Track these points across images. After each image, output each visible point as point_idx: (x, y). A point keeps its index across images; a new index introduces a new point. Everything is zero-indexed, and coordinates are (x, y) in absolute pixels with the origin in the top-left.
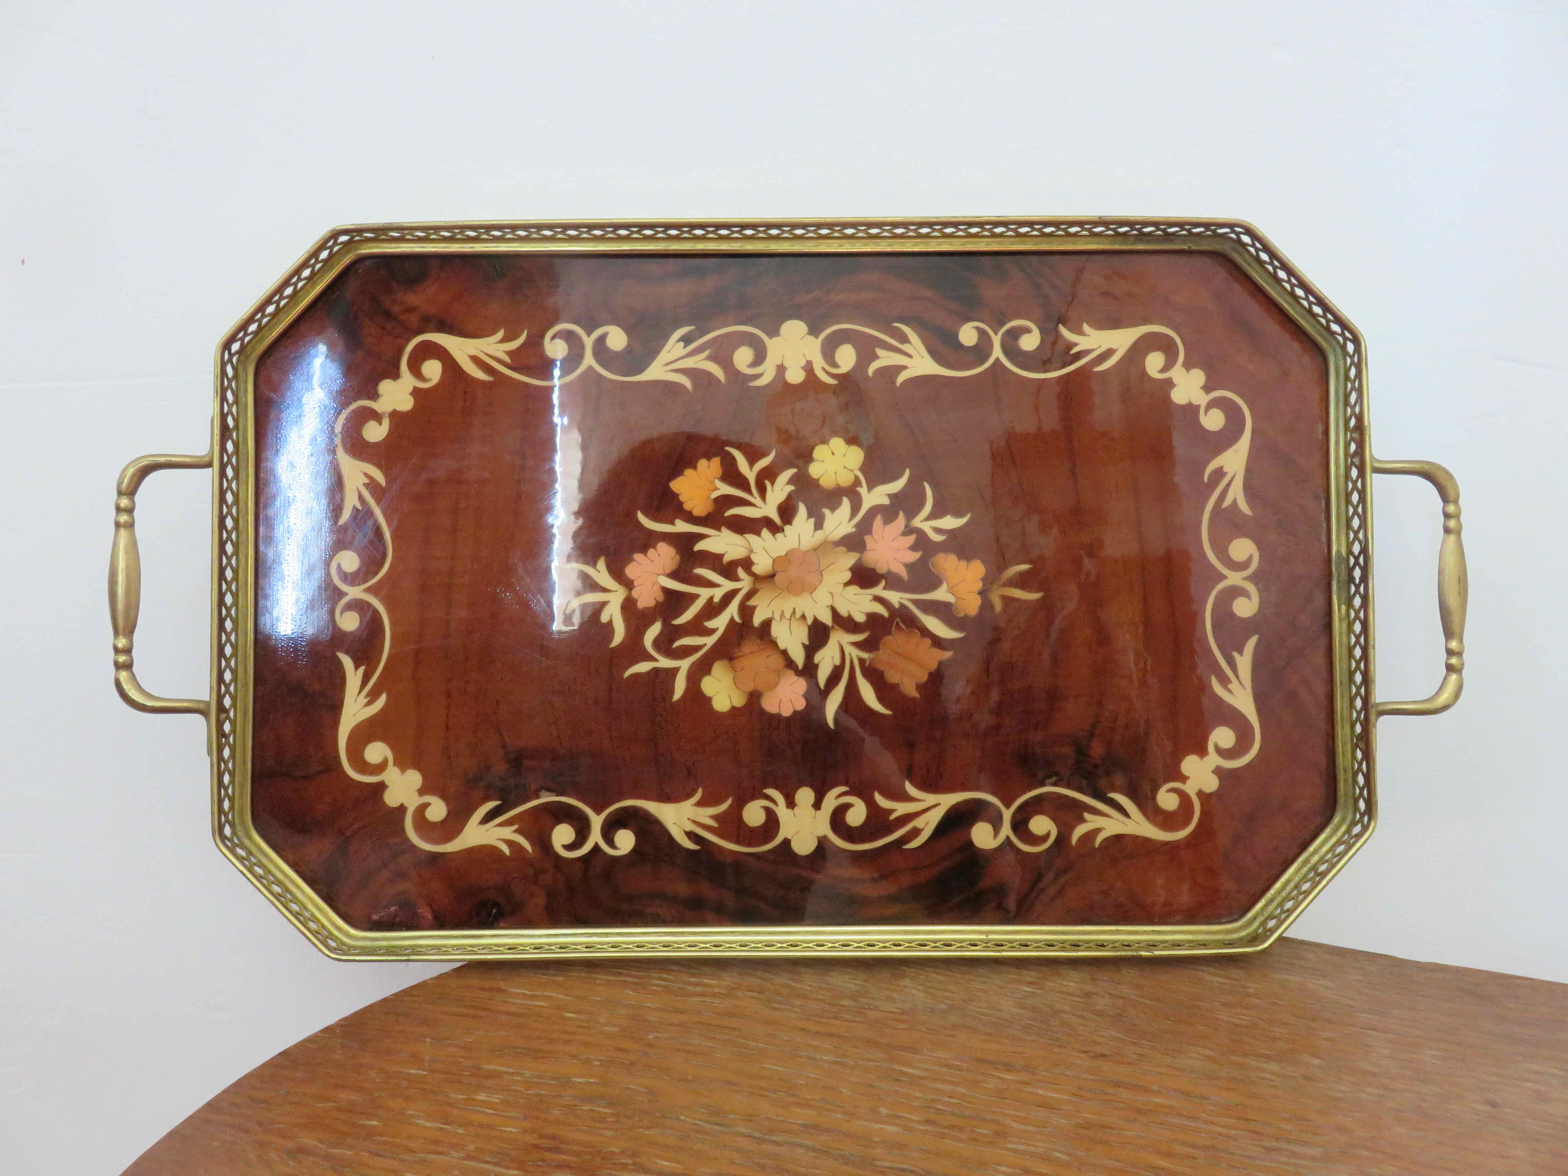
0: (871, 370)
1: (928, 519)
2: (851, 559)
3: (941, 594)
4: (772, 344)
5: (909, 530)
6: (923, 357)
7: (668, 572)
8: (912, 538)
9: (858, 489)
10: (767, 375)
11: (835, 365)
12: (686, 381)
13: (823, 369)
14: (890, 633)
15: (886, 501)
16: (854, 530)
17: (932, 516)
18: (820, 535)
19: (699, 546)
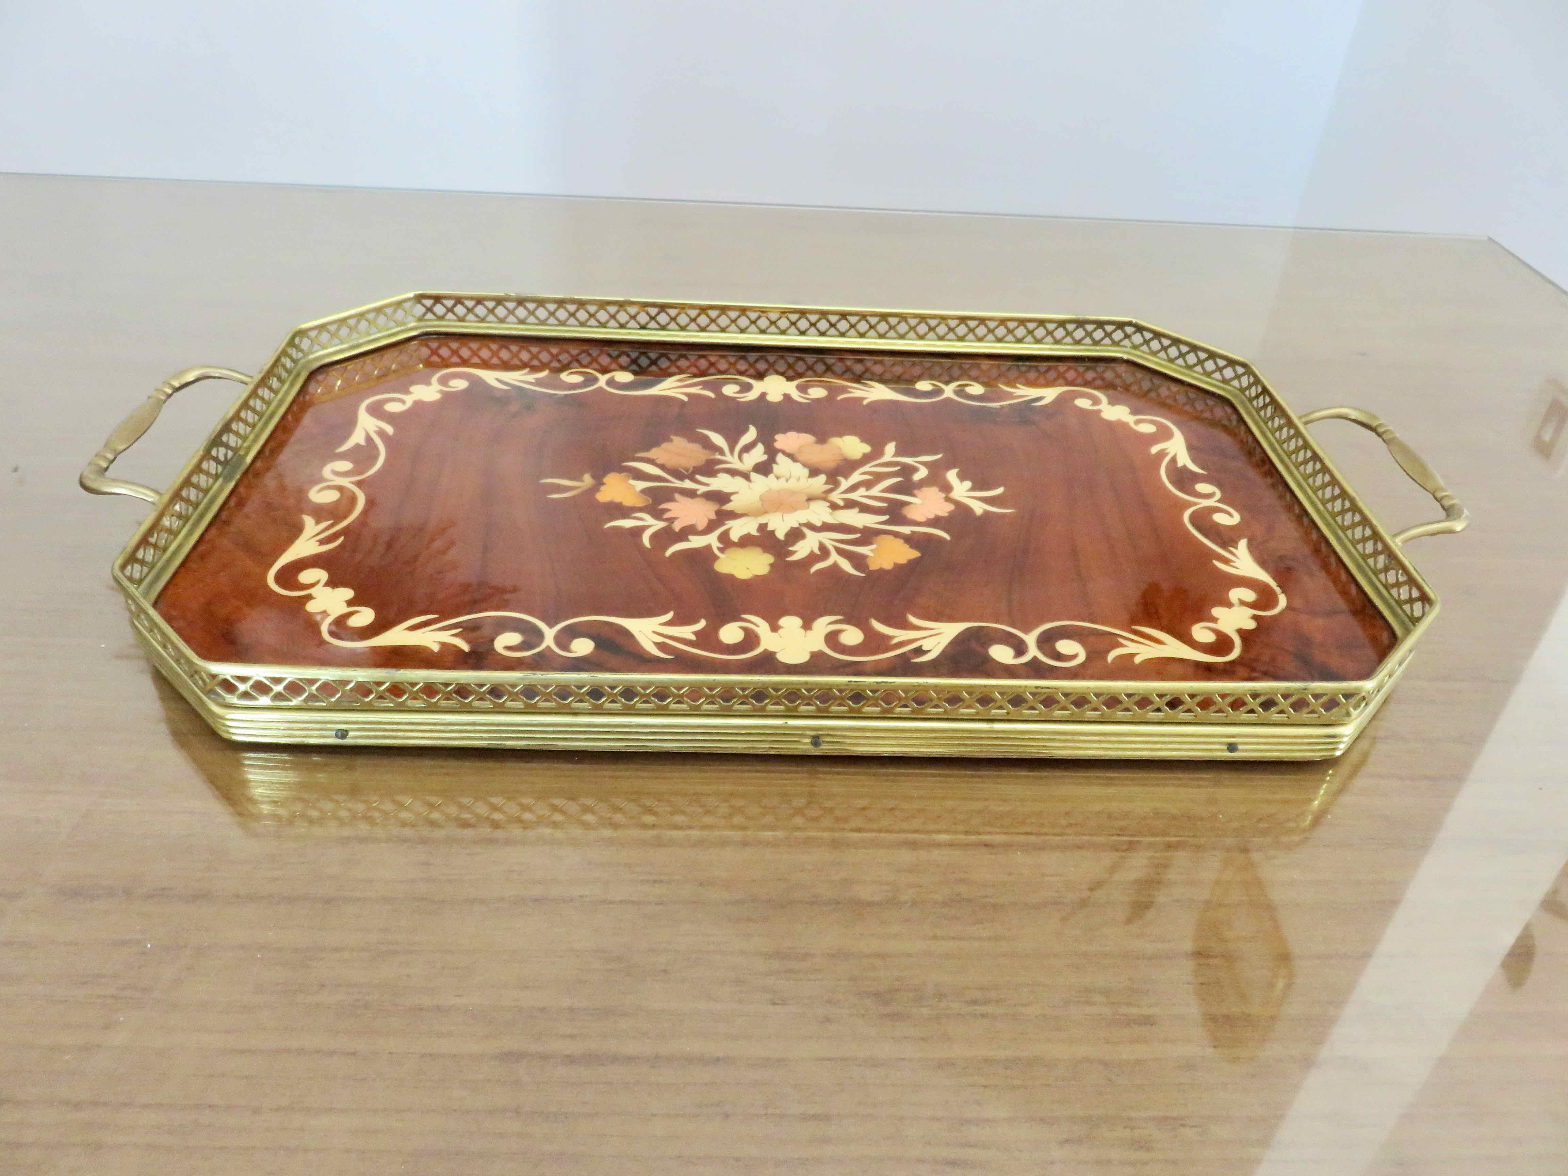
0: (702, 624)
1: (648, 527)
2: (728, 507)
3: (641, 485)
4: (819, 645)
5: (671, 520)
6: (640, 631)
7: (912, 505)
8: (667, 515)
9: (721, 546)
10: (823, 625)
11: (745, 629)
12: (912, 619)
13: (758, 626)
14: (694, 467)
15: (691, 537)
16: (726, 522)
17: (643, 529)
18: (762, 520)
19: (886, 518)
